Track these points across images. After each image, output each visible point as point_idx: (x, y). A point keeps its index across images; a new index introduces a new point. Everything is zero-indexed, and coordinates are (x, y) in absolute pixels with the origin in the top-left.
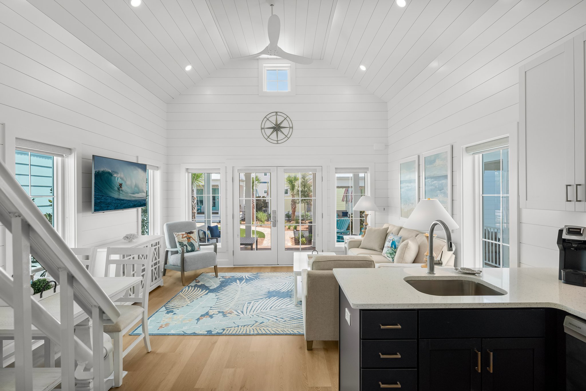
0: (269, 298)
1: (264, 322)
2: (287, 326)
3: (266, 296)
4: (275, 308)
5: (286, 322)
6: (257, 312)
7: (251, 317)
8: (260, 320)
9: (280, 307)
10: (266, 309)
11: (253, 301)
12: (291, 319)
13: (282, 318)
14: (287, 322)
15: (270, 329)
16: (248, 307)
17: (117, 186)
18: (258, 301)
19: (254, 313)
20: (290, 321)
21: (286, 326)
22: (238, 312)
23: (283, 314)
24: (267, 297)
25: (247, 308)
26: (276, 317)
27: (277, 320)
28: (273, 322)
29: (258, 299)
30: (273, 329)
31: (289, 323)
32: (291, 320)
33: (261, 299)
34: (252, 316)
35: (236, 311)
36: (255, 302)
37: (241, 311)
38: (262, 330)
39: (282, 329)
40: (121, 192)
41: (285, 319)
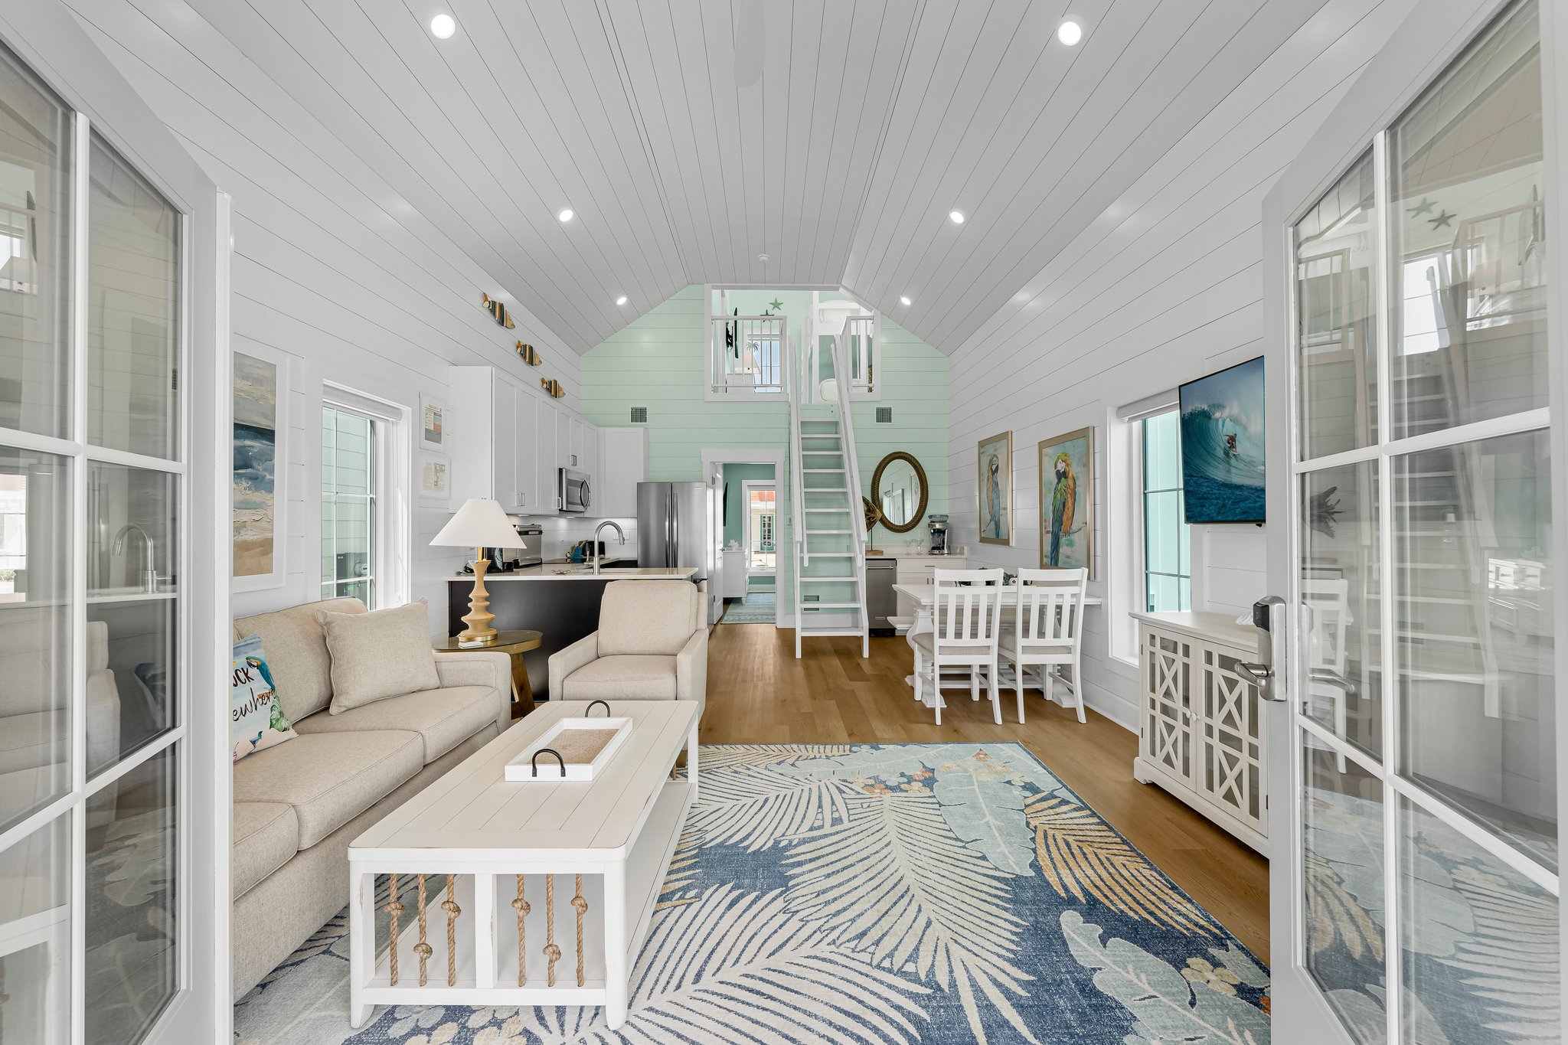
0: (777, 842)
1: (777, 764)
2: (726, 757)
3: (792, 856)
4: (754, 800)
5: (729, 764)
6: (802, 790)
7: (811, 775)
8: (786, 768)
9: (741, 803)
10: (778, 796)
11: (828, 829)
12: (715, 770)
13: (736, 772)
14: (725, 764)
15: (761, 751)
16: (835, 809)
17: (1223, 446)
18: (812, 829)
19: (808, 786)
20: (719, 766)
21: (728, 757)
22: (852, 789)
23: (732, 782)
24: (785, 848)
25: (833, 803)
26: (749, 775)
27: (749, 769)
28: (757, 763)
29: (813, 839)
30: (756, 751)
31: (723, 761)
32: (717, 768)
33: (803, 842)
34: (809, 777)
35: (858, 793)
36: (821, 827)
37: (844, 792)
38: (776, 750)
39: (737, 751)
40: (1233, 461)
41: (728, 771)
